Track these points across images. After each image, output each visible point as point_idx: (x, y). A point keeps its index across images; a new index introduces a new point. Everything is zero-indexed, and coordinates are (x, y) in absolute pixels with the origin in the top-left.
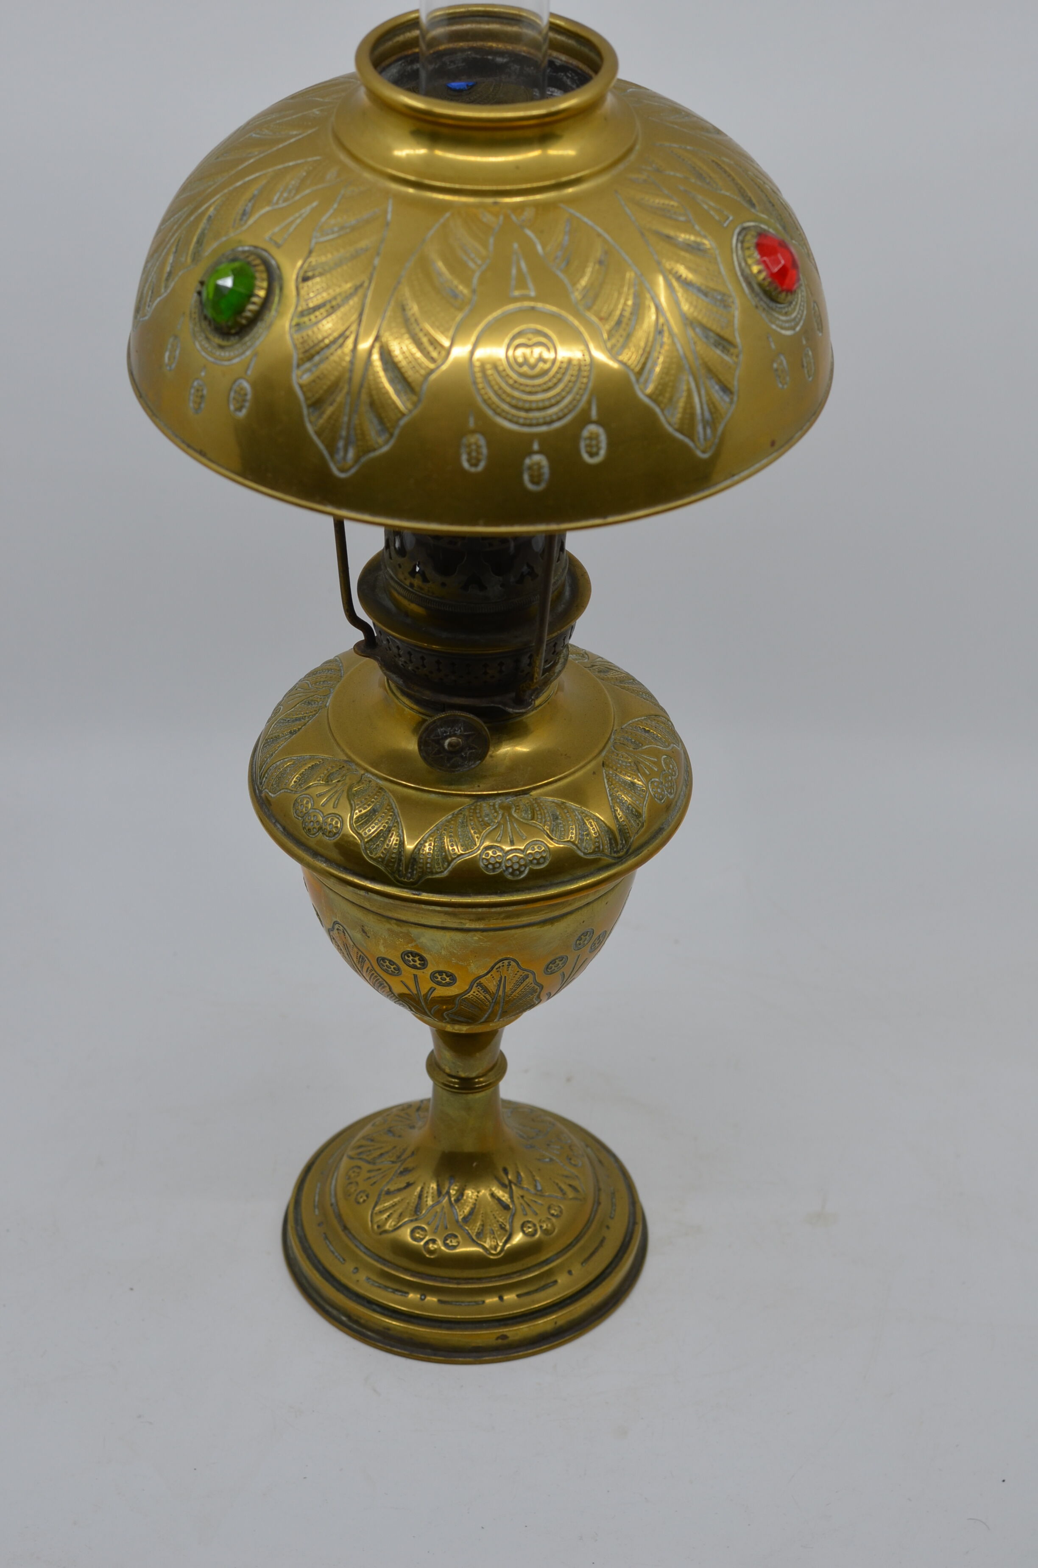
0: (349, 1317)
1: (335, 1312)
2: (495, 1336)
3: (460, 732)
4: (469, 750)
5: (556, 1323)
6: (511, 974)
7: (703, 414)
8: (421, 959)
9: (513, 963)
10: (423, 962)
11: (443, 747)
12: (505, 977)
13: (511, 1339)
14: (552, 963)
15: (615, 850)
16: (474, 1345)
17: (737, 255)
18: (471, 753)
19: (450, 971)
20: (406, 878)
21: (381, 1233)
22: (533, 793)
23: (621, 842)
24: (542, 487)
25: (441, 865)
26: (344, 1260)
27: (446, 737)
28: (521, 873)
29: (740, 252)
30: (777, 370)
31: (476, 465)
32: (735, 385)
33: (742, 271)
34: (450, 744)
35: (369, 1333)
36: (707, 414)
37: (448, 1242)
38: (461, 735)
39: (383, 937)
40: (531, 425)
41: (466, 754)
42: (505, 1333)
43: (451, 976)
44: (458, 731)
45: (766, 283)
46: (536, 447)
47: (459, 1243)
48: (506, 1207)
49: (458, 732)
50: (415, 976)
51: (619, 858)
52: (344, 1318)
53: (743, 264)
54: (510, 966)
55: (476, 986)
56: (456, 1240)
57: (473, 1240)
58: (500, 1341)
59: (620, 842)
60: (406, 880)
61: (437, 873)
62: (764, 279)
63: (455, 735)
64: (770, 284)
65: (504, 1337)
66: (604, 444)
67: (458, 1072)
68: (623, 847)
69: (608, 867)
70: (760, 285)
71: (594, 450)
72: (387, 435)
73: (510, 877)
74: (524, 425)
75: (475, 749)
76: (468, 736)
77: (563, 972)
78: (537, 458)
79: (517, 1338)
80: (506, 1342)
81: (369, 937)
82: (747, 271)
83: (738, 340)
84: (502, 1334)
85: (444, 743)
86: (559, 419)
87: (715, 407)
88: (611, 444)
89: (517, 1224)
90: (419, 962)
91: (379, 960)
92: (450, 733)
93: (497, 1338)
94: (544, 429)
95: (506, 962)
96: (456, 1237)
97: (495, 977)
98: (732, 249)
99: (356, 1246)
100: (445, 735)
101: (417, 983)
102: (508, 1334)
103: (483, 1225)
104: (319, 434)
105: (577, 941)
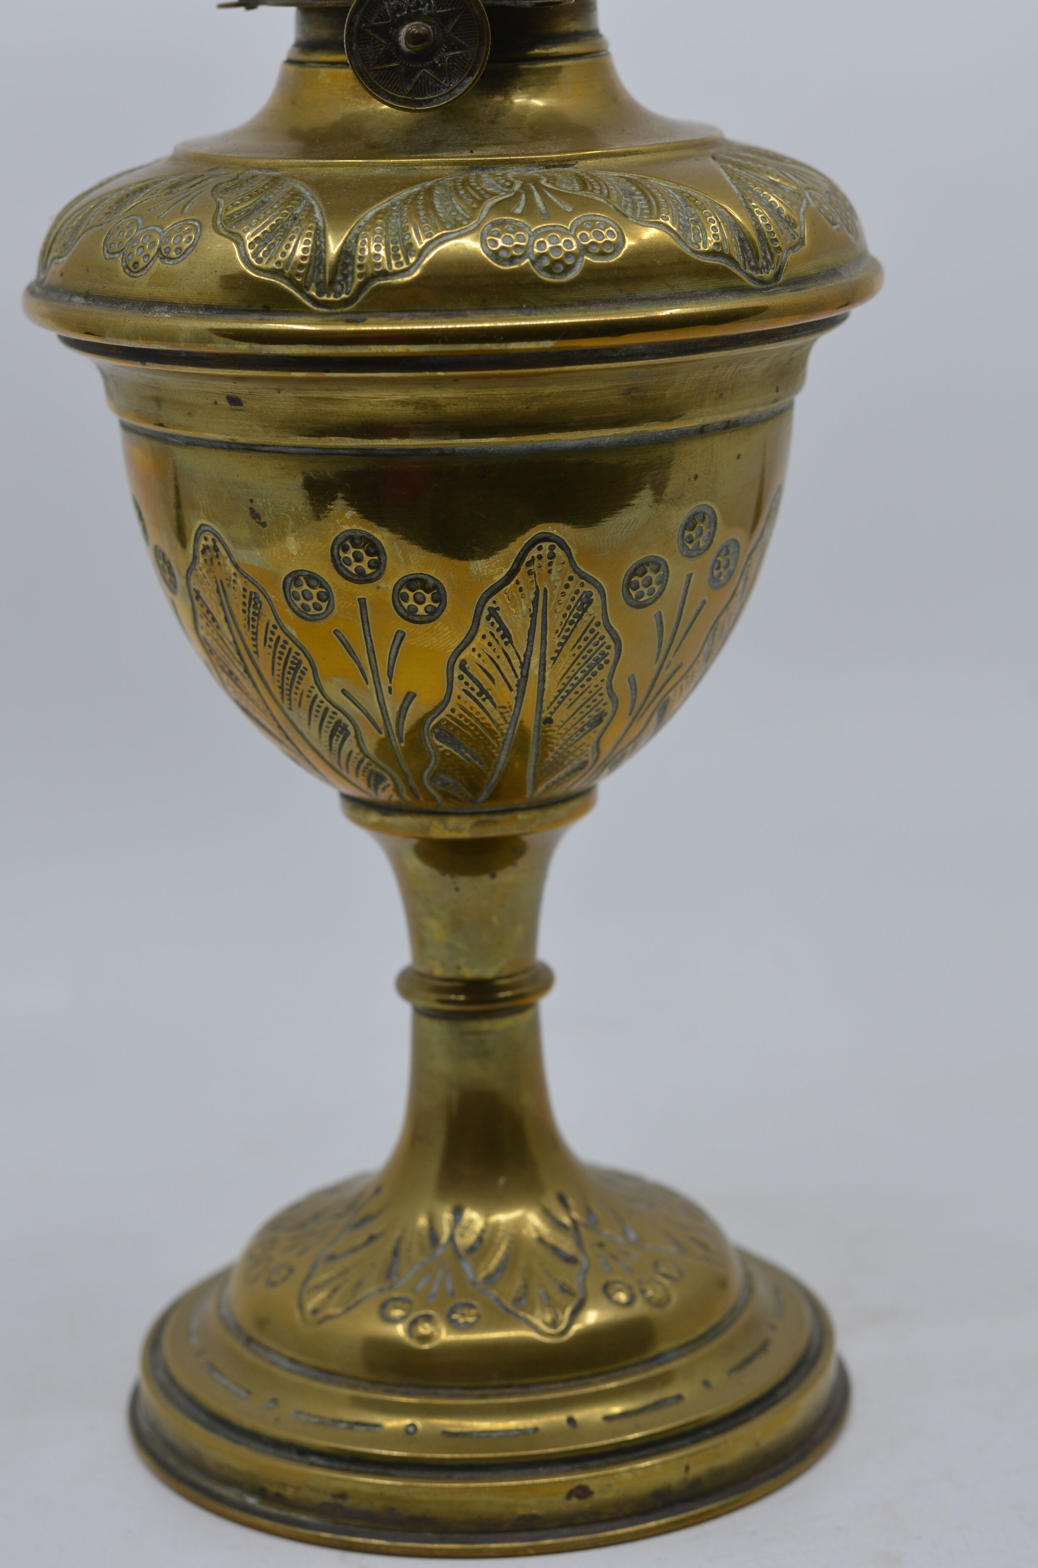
0: (261, 1492)
1: (231, 1493)
2: (565, 1490)
3: (429, 8)
4: (447, 51)
5: (687, 1468)
6: (558, 584)
8: (372, 550)
9: (558, 551)
10: (376, 558)
11: (397, 45)
12: (545, 591)
13: (597, 1496)
14: (639, 572)
15: (753, 264)
16: (521, 1511)
18: (453, 57)
19: (432, 573)
20: (332, 295)
21: (320, 1322)
22: (581, 163)
23: (763, 254)
25: (402, 259)
26: (248, 1392)
27: (402, 22)
28: (568, 269)
34: (412, 38)
35: (304, 1518)
37: (455, 1316)
38: (430, 15)
39: (294, 510)
41: (442, 60)
42: (584, 1483)
43: (435, 587)
44: (423, 6)
47: (479, 1316)
48: (571, 1260)
49: (425, 10)
50: (362, 603)
51: (761, 281)
52: (252, 1501)
54: (555, 560)
55: (488, 618)
56: (473, 1312)
57: (508, 1310)
58: (575, 1501)
59: (761, 254)
60: (332, 298)
61: (396, 274)
63: (418, 16)
65: (582, 1492)
67: (458, 968)
68: (767, 266)
69: (743, 290)
73: (545, 277)
75: (460, 47)
76: (444, 19)
77: (660, 612)
79: (610, 1496)
80: (587, 1504)
81: (264, 525)
84: (577, 1484)
85: (398, 35)
89: (594, 1286)
90: (367, 559)
91: (288, 586)
92: (408, 11)
93: (569, 1496)
95: (546, 545)
96: (471, 1306)
97: (525, 592)
99: (273, 1363)
100: (398, 15)
101: (366, 627)
102: (592, 1485)
103: (526, 1286)
105: (684, 532)
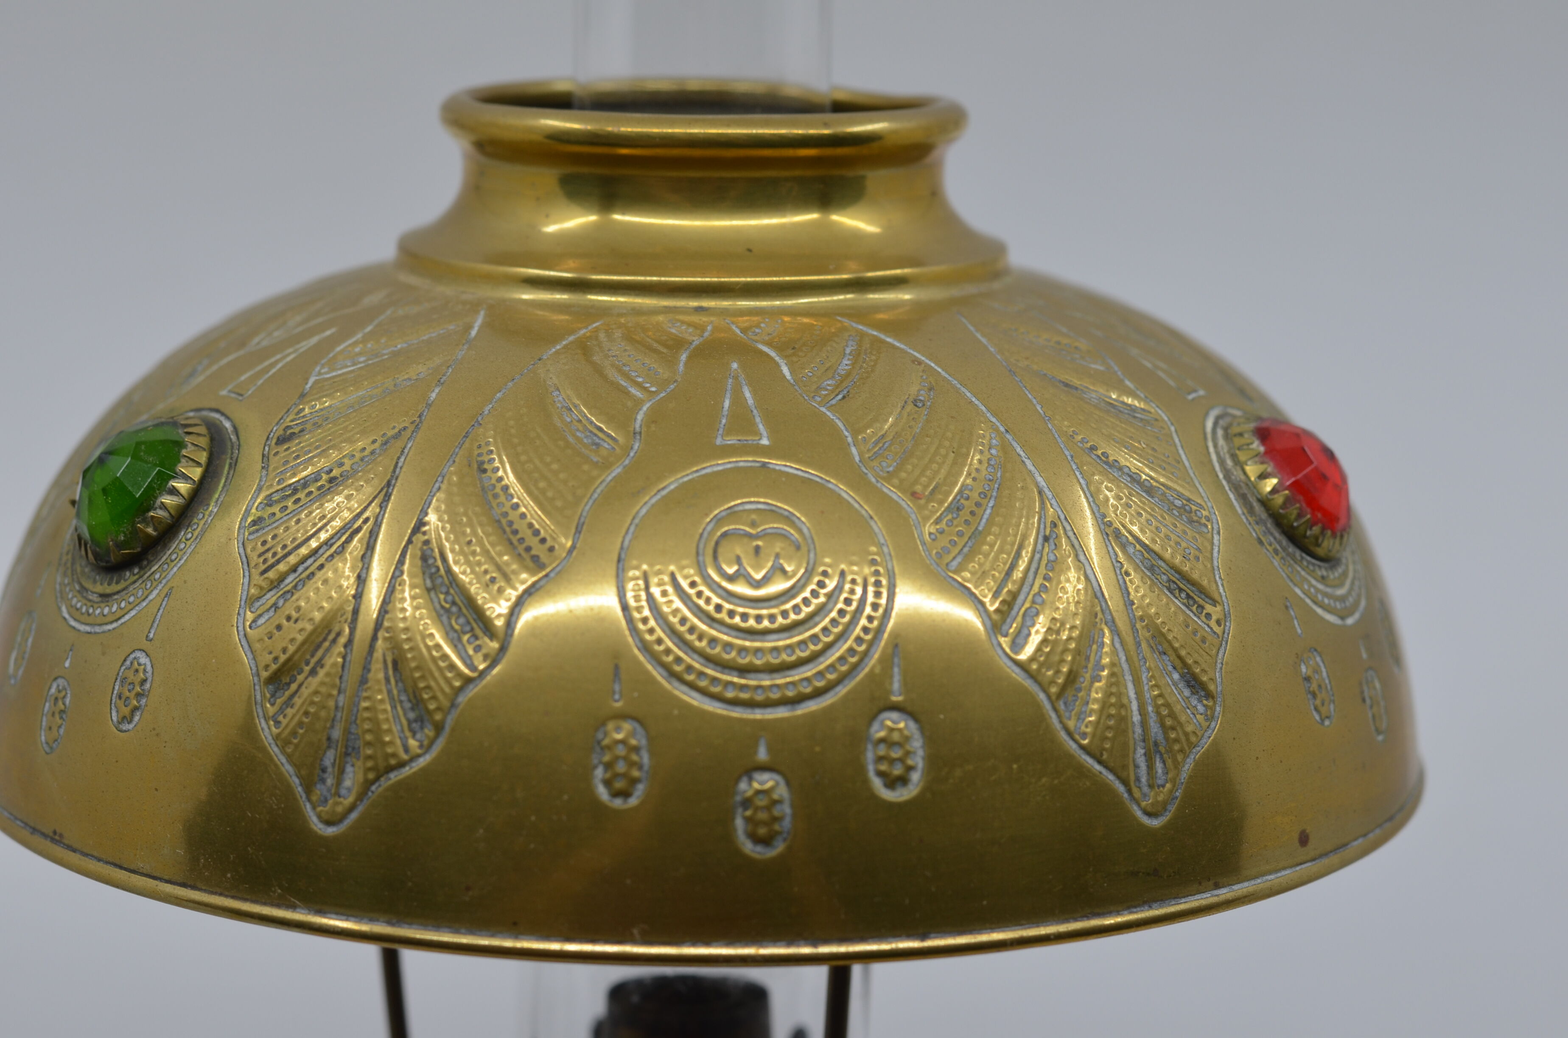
7: (1144, 724)
17: (1215, 446)
24: (779, 848)
29: (1221, 442)
30: (1307, 679)
31: (625, 794)
32: (1216, 679)
33: (1228, 475)
36: (1155, 729)
40: (751, 704)
45: (1279, 499)
46: (762, 755)
53: (1229, 463)
62: (1274, 491)
64: (1287, 502)
66: (918, 760)
70: (1264, 502)
71: (897, 771)
72: (429, 732)
74: (734, 703)
78: (766, 781)
82: (1237, 474)
83: (1222, 590)
86: (818, 693)
87: (1172, 715)
88: (933, 761)
94: (781, 713)
98: (1205, 434)
104: (283, 742)
